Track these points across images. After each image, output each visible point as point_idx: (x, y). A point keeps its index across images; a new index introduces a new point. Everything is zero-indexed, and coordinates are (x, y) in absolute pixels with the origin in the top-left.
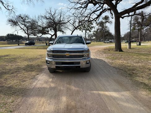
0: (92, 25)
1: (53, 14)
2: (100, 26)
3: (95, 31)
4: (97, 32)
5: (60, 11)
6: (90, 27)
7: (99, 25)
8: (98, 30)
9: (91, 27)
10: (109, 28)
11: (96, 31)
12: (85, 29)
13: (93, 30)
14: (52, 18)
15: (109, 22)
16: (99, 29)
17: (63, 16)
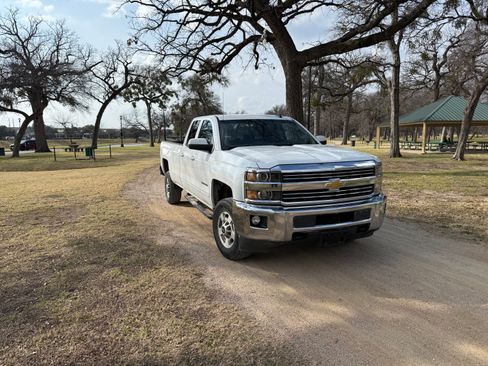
0: (168, 87)
1: (23, 34)
2: (192, 90)
3: (177, 106)
4: (183, 109)
5: (56, 28)
6: (160, 92)
7: (190, 87)
8: (186, 102)
9: (164, 92)
10: (218, 99)
11: (181, 105)
12: (144, 99)
13: (173, 101)
14: (20, 50)
15: (220, 81)
16: (189, 100)
17: (66, 46)
